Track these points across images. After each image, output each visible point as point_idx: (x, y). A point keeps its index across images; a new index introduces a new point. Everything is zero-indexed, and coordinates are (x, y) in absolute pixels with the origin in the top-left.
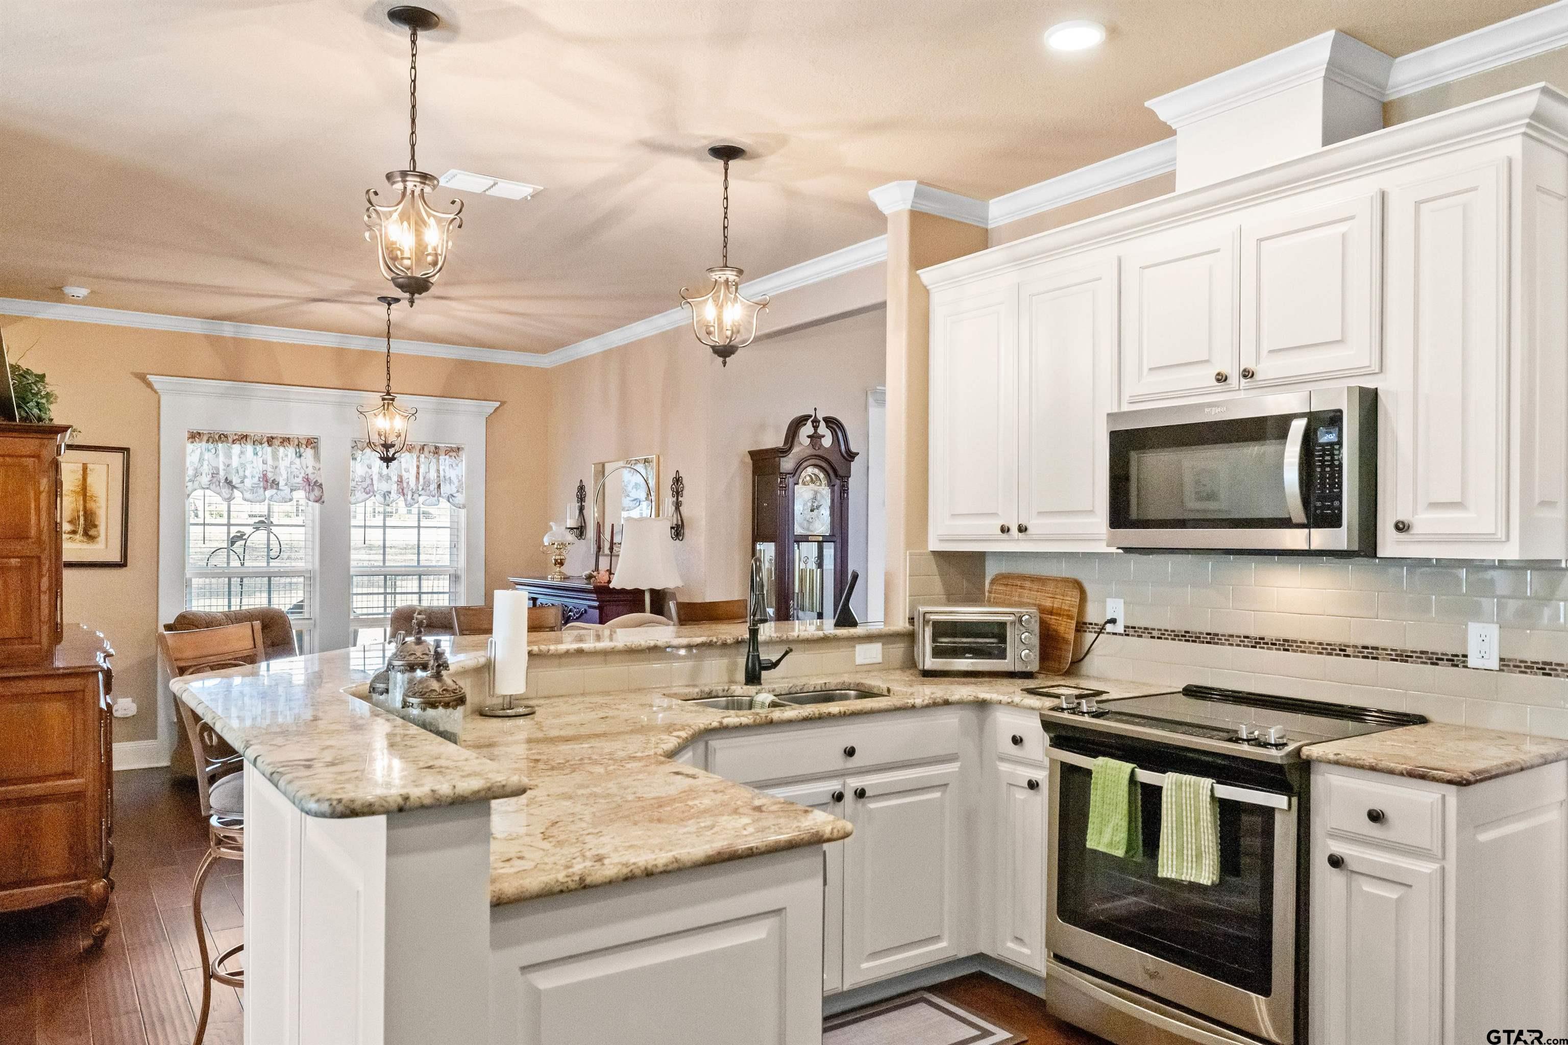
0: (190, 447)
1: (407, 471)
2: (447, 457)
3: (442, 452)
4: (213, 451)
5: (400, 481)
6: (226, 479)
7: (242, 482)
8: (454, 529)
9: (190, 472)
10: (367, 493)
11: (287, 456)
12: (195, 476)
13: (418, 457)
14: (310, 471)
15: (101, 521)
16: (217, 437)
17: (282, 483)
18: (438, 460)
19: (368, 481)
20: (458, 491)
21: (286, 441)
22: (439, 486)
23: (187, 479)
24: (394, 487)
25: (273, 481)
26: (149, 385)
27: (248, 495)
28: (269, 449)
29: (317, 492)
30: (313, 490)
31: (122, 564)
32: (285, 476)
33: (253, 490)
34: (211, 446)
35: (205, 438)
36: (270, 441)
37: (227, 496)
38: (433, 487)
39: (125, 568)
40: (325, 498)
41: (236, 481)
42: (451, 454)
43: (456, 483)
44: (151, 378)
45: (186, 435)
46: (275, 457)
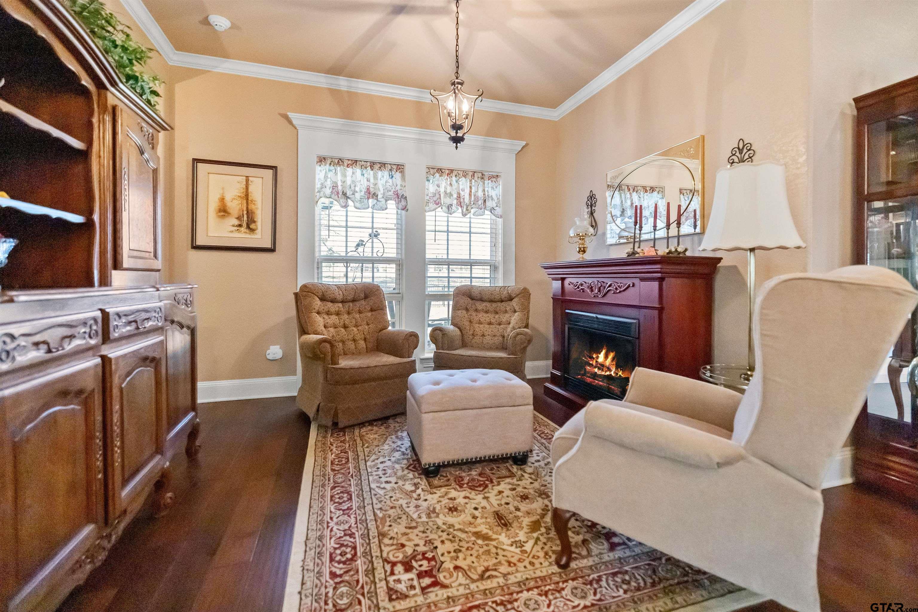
0: (318, 168)
1: (463, 190)
2: (490, 181)
3: (486, 178)
4: (334, 171)
5: (459, 197)
6: (343, 192)
7: (353, 194)
8: (493, 234)
9: (318, 186)
10: (437, 204)
11: (383, 176)
12: (322, 188)
13: (471, 181)
14: (399, 187)
15: (259, 217)
16: (336, 161)
17: (380, 196)
18: (484, 183)
19: (437, 196)
20: (497, 206)
21: (383, 165)
22: (485, 201)
23: (317, 190)
24: (455, 202)
25: (374, 194)
26: (290, 122)
27: (358, 205)
28: (372, 172)
29: (403, 203)
30: (401, 201)
31: (272, 250)
32: (382, 191)
33: (361, 201)
34: (332, 168)
35: (329, 162)
36: (372, 165)
37: (344, 205)
38: (480, 202)
39: (275, 253)
40: (408, 207)
41: (349, 193)
42: (492, 179)
43: (496, 200)
44: (291, 115)
45: (316, 159)
46: (375, 178)
